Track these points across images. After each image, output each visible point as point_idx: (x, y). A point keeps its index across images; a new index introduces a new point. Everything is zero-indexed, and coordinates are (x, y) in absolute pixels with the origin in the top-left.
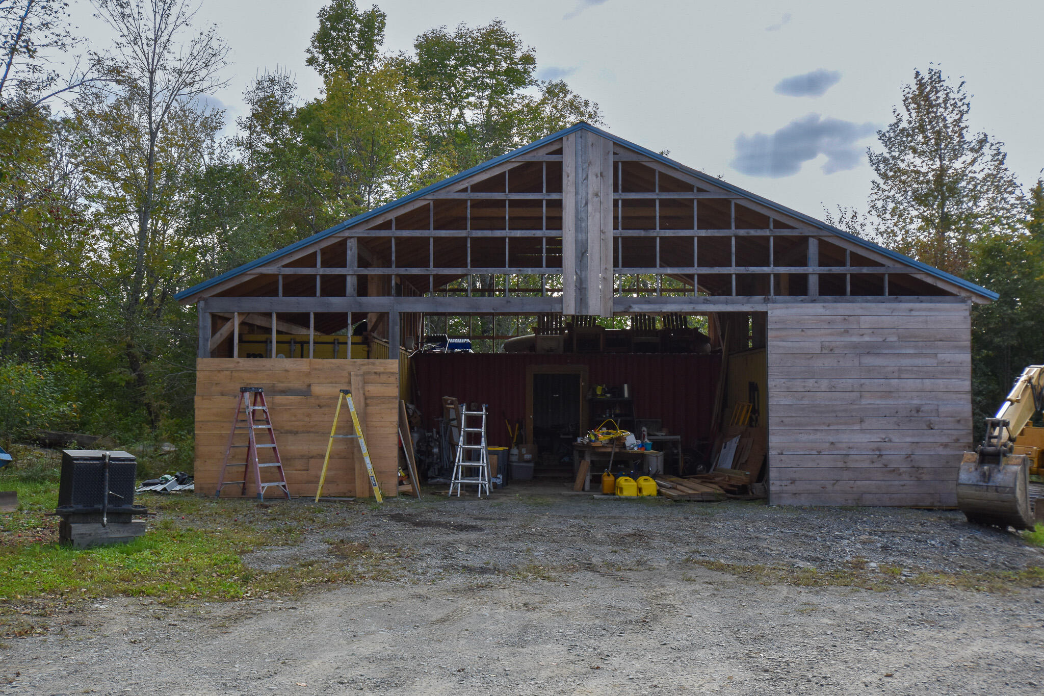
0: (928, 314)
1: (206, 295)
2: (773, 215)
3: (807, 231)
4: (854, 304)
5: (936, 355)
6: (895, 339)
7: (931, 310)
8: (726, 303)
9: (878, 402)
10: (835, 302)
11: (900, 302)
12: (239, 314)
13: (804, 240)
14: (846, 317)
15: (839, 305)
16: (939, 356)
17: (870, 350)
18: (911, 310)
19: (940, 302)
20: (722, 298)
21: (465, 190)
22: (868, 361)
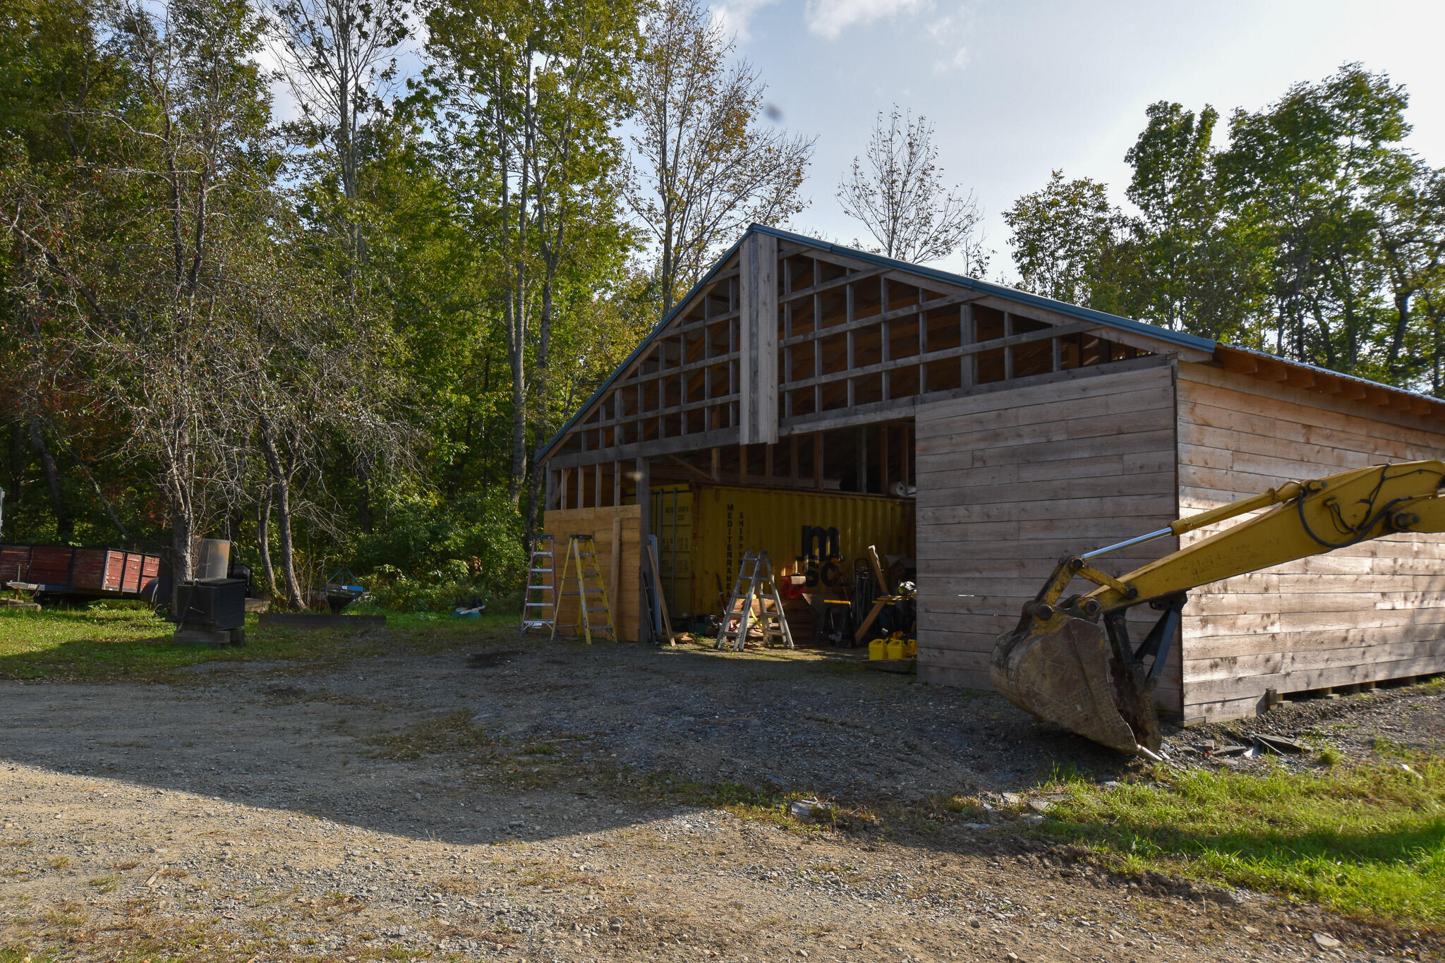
0: (1110, 391)
1: (550, 456)
2: (921, 284)
3: (957, 296)
4: (1012, 391)
5: (1121, 456)
6: (1063, 437)
7: (1111, 385)
8: (876, 410)
9: (1041, 536)
10: (991, 390)
11: (1074, 378)
12: (565, 470)
13: (954, 309)
14: (1002, 412)
15: (993, 395)
16: (1126, 457)
17: (1029, 457)
18: (1084, 390)
19: (1130, 369)
20: (872, 405)
21: (679, 325)
22: (1028, 474)
